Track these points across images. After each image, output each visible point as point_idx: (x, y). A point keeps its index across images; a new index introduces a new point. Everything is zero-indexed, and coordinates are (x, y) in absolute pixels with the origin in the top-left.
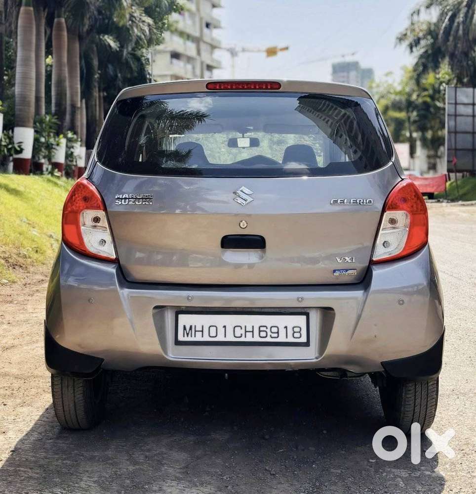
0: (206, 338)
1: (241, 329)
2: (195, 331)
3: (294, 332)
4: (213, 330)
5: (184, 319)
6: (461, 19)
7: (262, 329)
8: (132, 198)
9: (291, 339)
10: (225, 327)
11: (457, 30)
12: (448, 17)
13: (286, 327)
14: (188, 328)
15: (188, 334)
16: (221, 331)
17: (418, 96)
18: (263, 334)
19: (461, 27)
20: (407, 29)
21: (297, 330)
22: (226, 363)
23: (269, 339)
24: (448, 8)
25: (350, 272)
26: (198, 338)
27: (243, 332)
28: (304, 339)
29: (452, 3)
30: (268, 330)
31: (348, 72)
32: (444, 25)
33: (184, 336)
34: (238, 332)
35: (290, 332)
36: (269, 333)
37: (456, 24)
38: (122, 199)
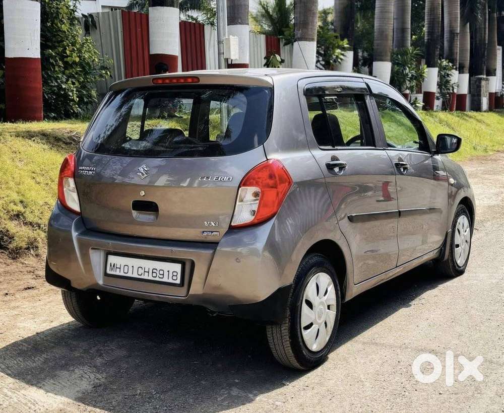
0: (122, 274)
1: (142, 269)
2: (116, 268)
3: (173, 276)
4: (126, 267)
5: (111, 259)
7: (154, 271)
9: (170, 281)
10: (133, 267)
13: (168, 271)
14: (112, 265)
15: (112, 269)
16: (131, 269)
18: (154, 274)
21: (175, 274)
23: (157, 279)
25: (214, 233)
26: (117, 273)
27: (143, 271)
28: (178, 281)
30: (158, 274)
33: (110, 271)
34: (141, 271)
35: (171, 275)
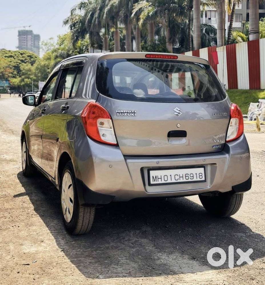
0: (163, 182)
1: (178, 176)
2: (158, 179)
3: (200, 176)
4: (166, 177)
5: (153, 173)
6: (97, 16)
7: (186, 175)
8: (125, 113)
9: (199, 179)
10: (171, 175)
11: (95, 21)
12: (90, 14)
13: (196, 174)
14: (155, 178)
15: (155, 180)
16: (169, 177)
17: (73, 52)
18: (187, 178)
19: (97, 20)
20: (69, 18)
21: (201, 175)
22: (179, 192)
23: (190, 180)
24: (90, 9)
26: (160, 182)
27: (178, 177)
28: (203, 179)
29: (92, 7)
30: (189, 176)
31: (27, 36)
32: (88, 18)
33: (153, 181)
34: (177, 177)
35: (198, 176)
36: (190, 177)
37: (94, 18)
38: (120, 113)
